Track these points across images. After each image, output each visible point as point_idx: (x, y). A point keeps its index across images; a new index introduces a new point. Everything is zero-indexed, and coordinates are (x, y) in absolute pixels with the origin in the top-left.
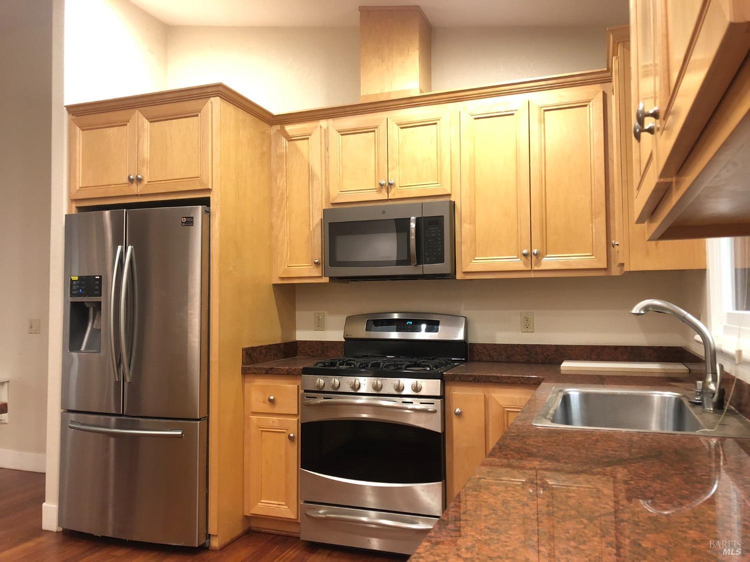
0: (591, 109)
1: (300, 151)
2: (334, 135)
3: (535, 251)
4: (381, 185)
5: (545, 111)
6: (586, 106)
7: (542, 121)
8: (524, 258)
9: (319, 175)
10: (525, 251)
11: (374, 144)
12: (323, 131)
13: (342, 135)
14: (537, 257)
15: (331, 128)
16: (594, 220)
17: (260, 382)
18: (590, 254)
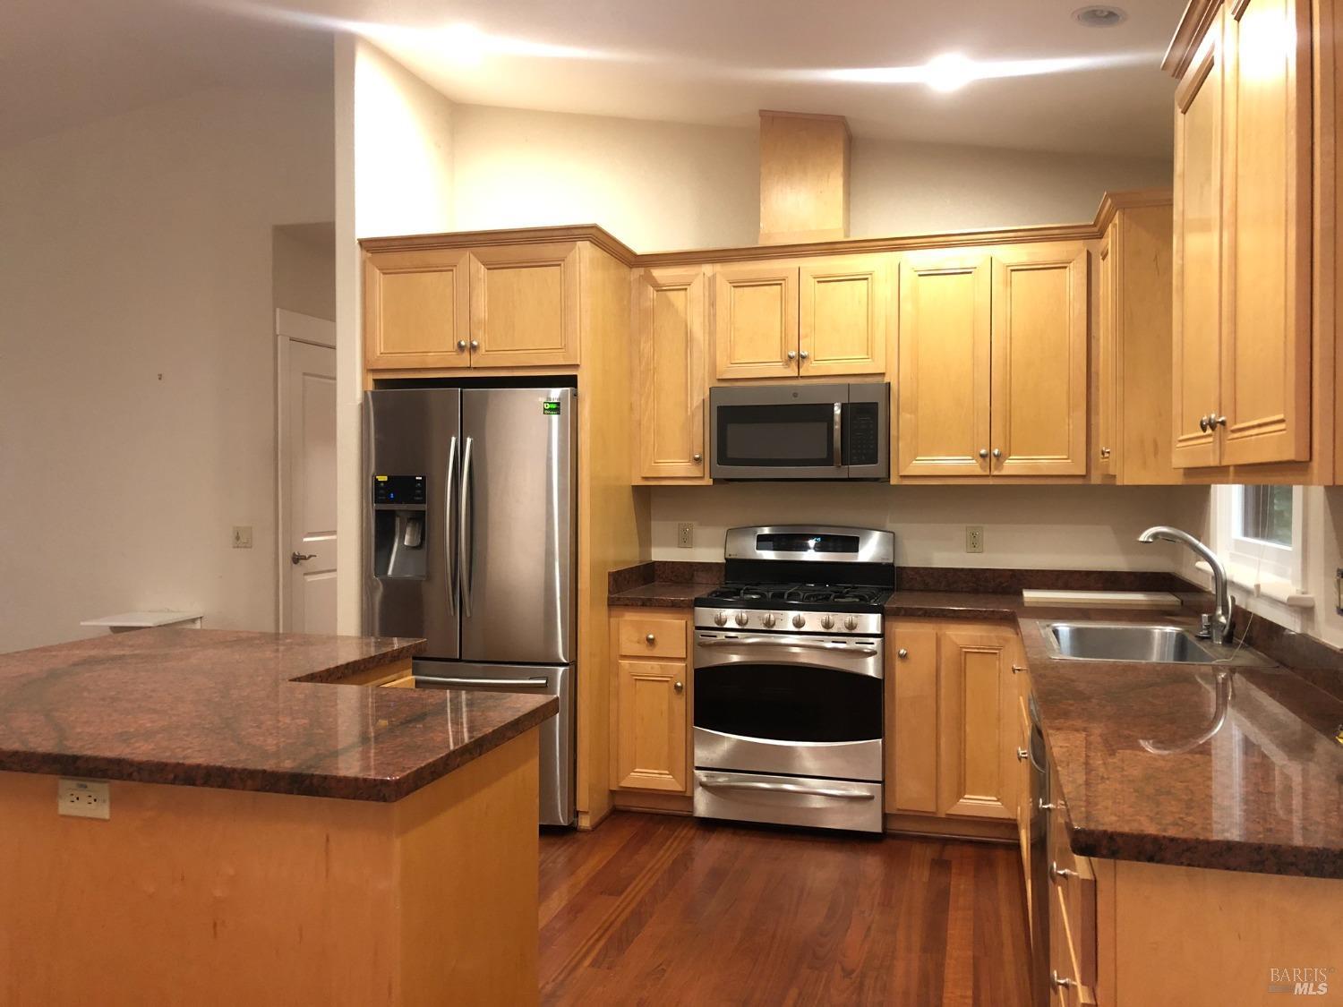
0: (1072, 272)
1: (673, 306)
2: (724, 288)
3: (996, 452)
4: (790, 358)
5: (1012, 270)
6: (1065, 267)
7: (1009, 283)
8: (980, 460)
9: (702, 338)
10: (983, 452)
11: (779, 302)
12: (706, 279)
13: (734, 287)
14: (998, 460)
15: (719, 278)
16: (1071, 414)
17: (631, 617)
18: (1065, 457)
